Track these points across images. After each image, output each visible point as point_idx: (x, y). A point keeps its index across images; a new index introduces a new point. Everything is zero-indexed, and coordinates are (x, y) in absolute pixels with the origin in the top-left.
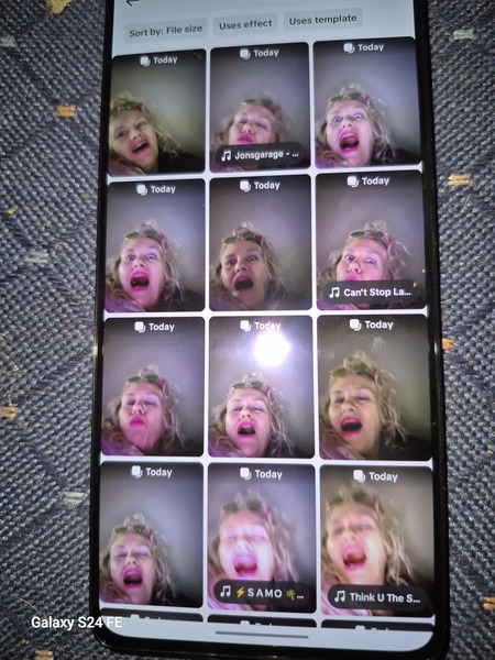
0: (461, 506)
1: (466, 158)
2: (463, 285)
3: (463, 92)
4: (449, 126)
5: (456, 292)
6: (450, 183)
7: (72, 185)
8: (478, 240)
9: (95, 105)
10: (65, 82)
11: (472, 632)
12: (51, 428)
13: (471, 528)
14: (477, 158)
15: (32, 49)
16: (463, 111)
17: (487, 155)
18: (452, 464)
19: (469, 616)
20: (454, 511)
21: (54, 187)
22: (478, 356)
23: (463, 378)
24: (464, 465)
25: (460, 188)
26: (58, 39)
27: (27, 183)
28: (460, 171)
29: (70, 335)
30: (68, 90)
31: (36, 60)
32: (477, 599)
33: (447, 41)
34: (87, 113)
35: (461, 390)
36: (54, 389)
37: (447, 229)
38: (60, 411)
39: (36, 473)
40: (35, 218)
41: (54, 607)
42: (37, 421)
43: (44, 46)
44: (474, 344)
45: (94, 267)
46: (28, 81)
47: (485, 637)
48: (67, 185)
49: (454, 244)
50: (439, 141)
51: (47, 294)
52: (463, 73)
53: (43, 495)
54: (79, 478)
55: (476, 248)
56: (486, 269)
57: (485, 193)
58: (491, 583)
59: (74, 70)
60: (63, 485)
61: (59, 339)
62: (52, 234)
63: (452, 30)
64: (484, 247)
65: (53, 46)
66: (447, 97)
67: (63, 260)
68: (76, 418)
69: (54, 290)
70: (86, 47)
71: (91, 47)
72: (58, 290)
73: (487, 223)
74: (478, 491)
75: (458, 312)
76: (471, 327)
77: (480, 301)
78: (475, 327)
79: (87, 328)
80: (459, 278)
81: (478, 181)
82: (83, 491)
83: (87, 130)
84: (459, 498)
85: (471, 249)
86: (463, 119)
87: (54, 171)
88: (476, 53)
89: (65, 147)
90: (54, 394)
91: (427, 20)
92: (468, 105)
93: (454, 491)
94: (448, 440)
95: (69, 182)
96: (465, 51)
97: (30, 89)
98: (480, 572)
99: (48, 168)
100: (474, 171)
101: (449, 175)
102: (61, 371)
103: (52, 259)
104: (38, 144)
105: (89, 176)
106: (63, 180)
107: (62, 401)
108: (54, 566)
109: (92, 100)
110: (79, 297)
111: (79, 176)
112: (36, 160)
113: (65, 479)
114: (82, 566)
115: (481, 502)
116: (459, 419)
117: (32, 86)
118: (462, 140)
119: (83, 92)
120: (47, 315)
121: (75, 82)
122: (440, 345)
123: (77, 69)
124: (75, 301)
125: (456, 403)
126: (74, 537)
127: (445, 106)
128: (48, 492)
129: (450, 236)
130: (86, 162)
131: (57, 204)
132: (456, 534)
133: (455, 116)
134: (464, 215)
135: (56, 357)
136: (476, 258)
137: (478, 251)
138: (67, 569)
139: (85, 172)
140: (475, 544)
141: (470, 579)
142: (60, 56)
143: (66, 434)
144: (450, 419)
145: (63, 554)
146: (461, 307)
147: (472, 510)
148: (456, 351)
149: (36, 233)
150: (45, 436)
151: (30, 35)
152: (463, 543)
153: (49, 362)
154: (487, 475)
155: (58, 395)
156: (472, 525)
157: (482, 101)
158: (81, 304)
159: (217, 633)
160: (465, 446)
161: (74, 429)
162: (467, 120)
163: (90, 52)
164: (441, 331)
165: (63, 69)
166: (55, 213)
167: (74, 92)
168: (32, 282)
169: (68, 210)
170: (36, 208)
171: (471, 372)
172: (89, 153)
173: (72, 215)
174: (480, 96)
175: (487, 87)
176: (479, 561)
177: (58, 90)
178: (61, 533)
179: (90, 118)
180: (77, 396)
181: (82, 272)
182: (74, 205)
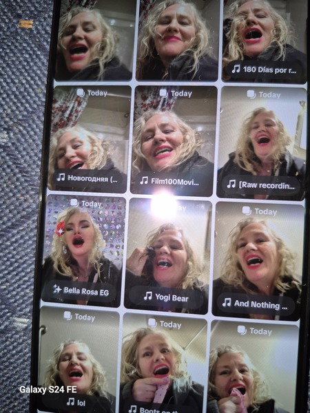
7: (28, 82)
9: (48, 19)
12: (5, 269)
21: (14, 83)
30: (28, 7)
34: (42, 25)
36: (8, 240)
38: (13, 257)
41: (4, 401)
45: (41, 147)
48: (24, 81)
51: (5, 166)
54: (26, 308)
60: (13, 313)
61: (14, 201)
62: (11, 119)
67: (18, 140)
68: (24, 263)
69: (11, 163)
72: (14, 163)
79: (35, 194)
82: (28, 318)
83: (42, 39)
87: (15, 70)
89: (24, 52)
90: (8, 243)
95: (26, 79)
99: (10, 67)
102: (14, 226)
103: (10, 138)
104: (4, 49)
105: (41, 75)
106: (21, 78)
107: (14, 249)
108: (5, 371)
109: (46, 16)
110: (29, 170)
111: (34, 75)
113: (15, 308)
114: (26, 373)
119: (41, 9)
120: (5, 182)
124: (27, 172)
126: (21, 351)
130: (40, 64)
131: (16, 96)
135: (11, 215)
138: (15, 374)
139: (39, 72)
143: (17, 275)
145: (12, 363)
153: (5, 219)
155: (11, 245)
158: (31, 175)
161: (22, 271)
166: (14, 103)
167: (33, 9)
169: (24, 101)
172: (42, 57)
173: (27, 105)
177: (20, 7)
178: (11, 347)
179: (45, 30)
180: (25, 246)
181: (32, 150)
182: (29, 98)
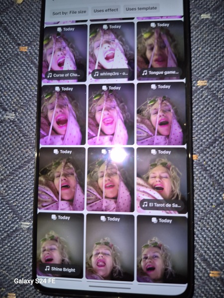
0: (200, 230)
1: (205, 73)
2: (203, 131)
3: (205, 43)
4: (198, 58)
5: (200, 134)
6: (198, 84)
7: (26, 83)
8: (210, 111)
9: (37, 46)
10: (23, 35)
11: (204, 287)
12: (15, 193)
14: (210, 73)
15: (8, 20)
16: (204, 51)
18: (197, 212)
19: (203, 280)
20: (197, 233)
21: (18, 84)
22: (209, 163)
23: (202, 173)
24: (202, 212)
25: (202, 87)
26: (20, 15)
27: (5, 82)
28: (203, 79)
29: (25, 151)
30: (24, 39)
31: (9, 25)
32: (207, 271)
33: (198, 19)
34: (33, 50)
35: (201, 178)
36: (17, 176)
37: (196, 105)
38: (20, 186)
39: (9, 214)
40: (9, 98)
41: (16, 274)
42: (9, 190)
43: (13, 19)
44: (207, 158)
45: (35, 121)
46: (6, 35)
47: (210, 289)
48: (23, 83)
49: (199, 112)
50: (193, 65)
51: (14, 133)
52: (205, 34)
53: (12, 223)
54: (28, 216)
55: (209, 114)
56: (213, 124)
57: (214, 89)
58: (213, 265)
59: (27, 30)
60: (21, 219)
61: (20, 153)
62: (16, 105)
63: (200, 14)
64: (213, 113)
65: (18, 19)
66: (198, 45)
67: (21, 117)
68: (27, 189)
69: (17, 131)
70: (33, 19)
71: (35, 19)
72: (19, 131)
73: (214, 103)
75: (201, 143)
76: (206, 150)
77: (210, 138)
78: (208, 150)
79: (32, 148)
80: (201, 128)
81: (211, 84)
82: (30, 222)
83: (33, 58)
84: (199, 227)
85: (207, 114)
86: (205, 55)
87: (18, 76)
88: (211, 25)
89: (23, 65)
90: (17, 178)
91: (189, 9)
92: (207, 49)
93: (197, 224)
94: (195, 200)
95: (25, 81)
96: (206, 24)
97: (7, 38)
98: (208, 260)
99: (15, 75)
100: (209, 79)
101: (198, 81)
102: (20, 167)
103: (17, 116)
104: (10, 64)
105: (34, 79)
106: (22, 80)
107: (21, 181)
108: (16, 255)
109: (35, 44)
110: (29, 134)
111: (29, 79)
112: (9, 71)
113: (22, 216)
114: (29, 256)
115: (209, 229)
116: (200, 191)
117: (8, 37)
118: (204, 65)
119: (31, 40)
120: (14, 142)
121: (28, 35)
123: (29, 29)
124: (27, 136)
125: (198, 184)
126: (26, 242)
127: (197, 49)
128: (14, 222)
129: (197, 108)
130: (32, 72)
131: (19, 91)
132: (198, 243)
133: (201, 54)
134: (204, 99)
135: (18, 161)
136: (209, 118)
137: (210, 116)
138: (22, 257)
139: (32, 77)
140: (206, 247)
141: (204, 263)
142: (21, 23)
143: (22, 196)
144: (196, 191)
145: (20, 250)
146: (202, 141)
147: (205, 232)
148: (199, 161)
149: (9, 104)
150: (13, 197)
151: (7, 13)
152: (201, 247)
153: (15, 164)
154: (212, 216)
155: (19, 179)
156: (205, 239)
157: (213, 47)
158: (30, 137)
159: (90, 286)
160: (203, 203)
161: (26, 194)
162: (207, 56)
163: (35, 22)
164: (192, 151)
165: (22, 29)
166: (18, 96)
168: (7, 127)
169: (24, 94)
170: (9, 93)
171: (205, 170)
172: (34, 68)
173: (26, 97)
174: (213, 44)
175: (216, 41)
176: (208, 255)
177: (20, 39)
178: (20, 240)
179: (34, 52)
180: (27, 179)
181: (30, 122)
182: (27, 92)
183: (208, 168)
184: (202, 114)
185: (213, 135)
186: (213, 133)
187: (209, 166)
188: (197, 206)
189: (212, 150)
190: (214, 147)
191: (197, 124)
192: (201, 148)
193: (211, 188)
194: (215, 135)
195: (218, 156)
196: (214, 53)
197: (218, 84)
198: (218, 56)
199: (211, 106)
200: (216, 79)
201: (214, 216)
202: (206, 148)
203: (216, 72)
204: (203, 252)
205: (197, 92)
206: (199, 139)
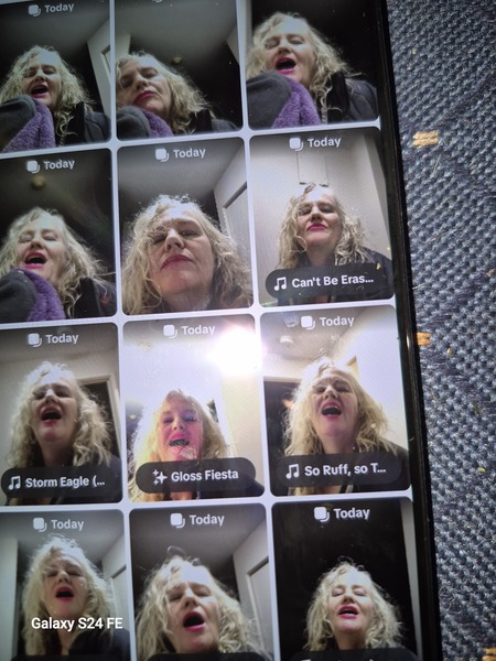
0: (449, 538)
1: (433, 112)
2: (437, 266)
3: (425, 36)
4: (410, 76)
5: (430, 275)
6: (415, 143)
8: (453, 210)
13: (463, 564)
14: (445, 111)
16: (425, 57)
17: (458, 108)
18: (436, 488)
20: (440, 545)
22: (461, 351)
23: (444, 379)
24: (451, 487)
25: (428, 148)
28: (427, 127)
32: (475, 650)
35: (441, 394)
37: (415, 198)
44: (455, 338)
49: (424, 216)
50: (400, 94)
52: (423, 14)
55: (451, 219)
56: (464, 245)
57: (458, 153)
58: (491, 630)
64: (460, 217)
66: (407, 42)
73: (462, 189)
74: (469, 518)
75: (434, 300)
76: (450, 317)
77: (459, 284)
78: (455, 316)
80: (431, 260)
81: (449, 139)
84: (446, 529)
85: (445, 221)
86: (427, 67)
92: (432, 50)
93: (440, 521)
94: (430, 457)
100: (443, 128)
101: (414, 133)
115: (473, 532)
116: (441, 430)
118: (427, 91)
122: (415, 340)
125: (437, 411)
127: (405, 53)
129: (419, 207)
132: (445, 573)
133: (417, 64)
134: (435, 180)
136: (451, 232)
137: (454, 224)
140: (468, 584)
141: (465, 628)
144: (431, 431)
146: (437, 292)
147: (462, 542)
148: (434, 347)
152: (454, 583)
154: (479, 498)
156: (463, 560)
157: (447, 44)
160: (451, 464)
162: (432, 68)
164: (414, 323)
171: (453, 372)
174: (445, 39)
175: (453, 28)
176: (475, 605)
183: (458, 367)
184: (432, 220)
185: (467, 276)
186: (464, 271)
187: (462, 360)
188: (437, 473)
189: (465, 317)
190: (472, 309)
191: (421, 249)
192: (435, 313)
193: (471, 420)
194: (472, 276)
195: (484, 330)
196: (451, 60)
197: (467, 139)
198: (461, 68)
199: (455, 198)
200: (462, 126)
201: (484, 495)
202: (450, 310)
203: (461, 110)
204: (459, 596)
205: (413, 163)
206: (427, 289)
